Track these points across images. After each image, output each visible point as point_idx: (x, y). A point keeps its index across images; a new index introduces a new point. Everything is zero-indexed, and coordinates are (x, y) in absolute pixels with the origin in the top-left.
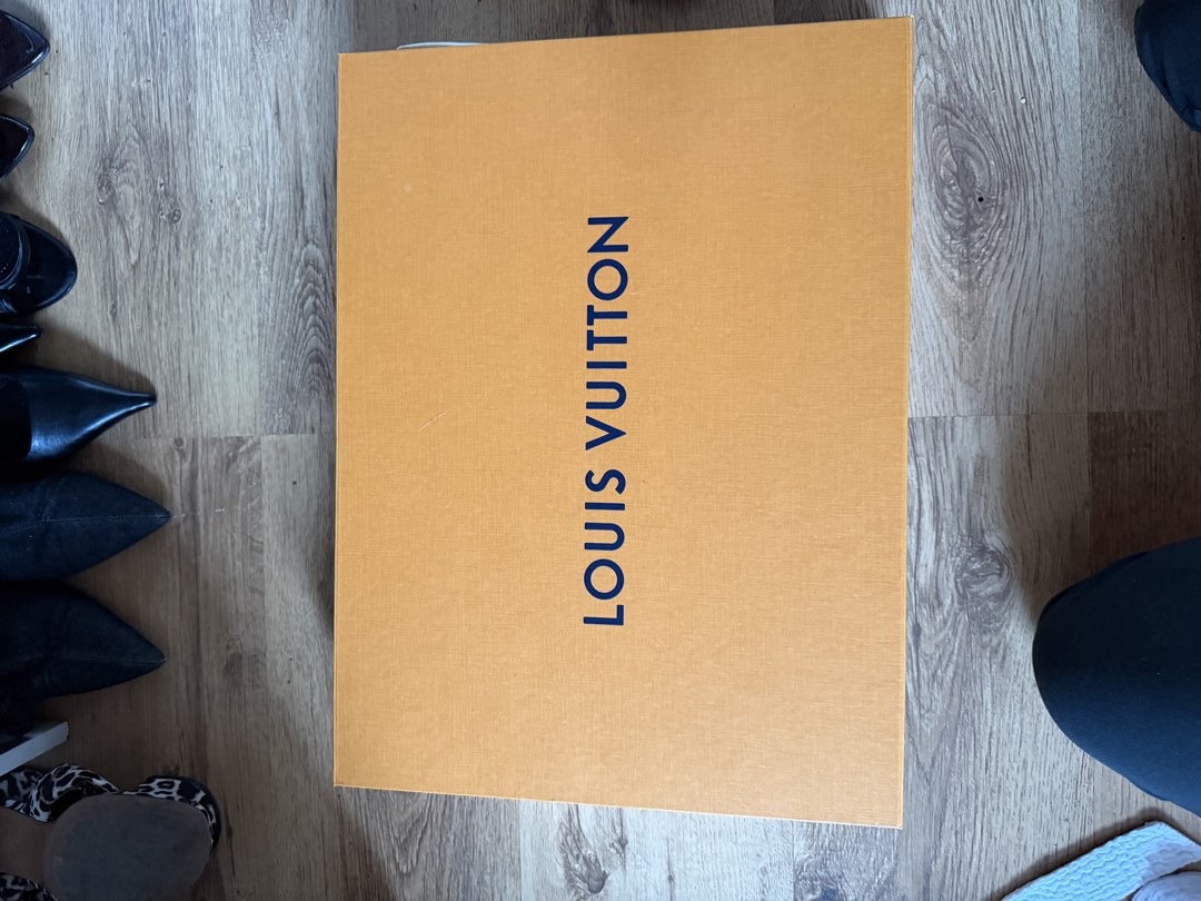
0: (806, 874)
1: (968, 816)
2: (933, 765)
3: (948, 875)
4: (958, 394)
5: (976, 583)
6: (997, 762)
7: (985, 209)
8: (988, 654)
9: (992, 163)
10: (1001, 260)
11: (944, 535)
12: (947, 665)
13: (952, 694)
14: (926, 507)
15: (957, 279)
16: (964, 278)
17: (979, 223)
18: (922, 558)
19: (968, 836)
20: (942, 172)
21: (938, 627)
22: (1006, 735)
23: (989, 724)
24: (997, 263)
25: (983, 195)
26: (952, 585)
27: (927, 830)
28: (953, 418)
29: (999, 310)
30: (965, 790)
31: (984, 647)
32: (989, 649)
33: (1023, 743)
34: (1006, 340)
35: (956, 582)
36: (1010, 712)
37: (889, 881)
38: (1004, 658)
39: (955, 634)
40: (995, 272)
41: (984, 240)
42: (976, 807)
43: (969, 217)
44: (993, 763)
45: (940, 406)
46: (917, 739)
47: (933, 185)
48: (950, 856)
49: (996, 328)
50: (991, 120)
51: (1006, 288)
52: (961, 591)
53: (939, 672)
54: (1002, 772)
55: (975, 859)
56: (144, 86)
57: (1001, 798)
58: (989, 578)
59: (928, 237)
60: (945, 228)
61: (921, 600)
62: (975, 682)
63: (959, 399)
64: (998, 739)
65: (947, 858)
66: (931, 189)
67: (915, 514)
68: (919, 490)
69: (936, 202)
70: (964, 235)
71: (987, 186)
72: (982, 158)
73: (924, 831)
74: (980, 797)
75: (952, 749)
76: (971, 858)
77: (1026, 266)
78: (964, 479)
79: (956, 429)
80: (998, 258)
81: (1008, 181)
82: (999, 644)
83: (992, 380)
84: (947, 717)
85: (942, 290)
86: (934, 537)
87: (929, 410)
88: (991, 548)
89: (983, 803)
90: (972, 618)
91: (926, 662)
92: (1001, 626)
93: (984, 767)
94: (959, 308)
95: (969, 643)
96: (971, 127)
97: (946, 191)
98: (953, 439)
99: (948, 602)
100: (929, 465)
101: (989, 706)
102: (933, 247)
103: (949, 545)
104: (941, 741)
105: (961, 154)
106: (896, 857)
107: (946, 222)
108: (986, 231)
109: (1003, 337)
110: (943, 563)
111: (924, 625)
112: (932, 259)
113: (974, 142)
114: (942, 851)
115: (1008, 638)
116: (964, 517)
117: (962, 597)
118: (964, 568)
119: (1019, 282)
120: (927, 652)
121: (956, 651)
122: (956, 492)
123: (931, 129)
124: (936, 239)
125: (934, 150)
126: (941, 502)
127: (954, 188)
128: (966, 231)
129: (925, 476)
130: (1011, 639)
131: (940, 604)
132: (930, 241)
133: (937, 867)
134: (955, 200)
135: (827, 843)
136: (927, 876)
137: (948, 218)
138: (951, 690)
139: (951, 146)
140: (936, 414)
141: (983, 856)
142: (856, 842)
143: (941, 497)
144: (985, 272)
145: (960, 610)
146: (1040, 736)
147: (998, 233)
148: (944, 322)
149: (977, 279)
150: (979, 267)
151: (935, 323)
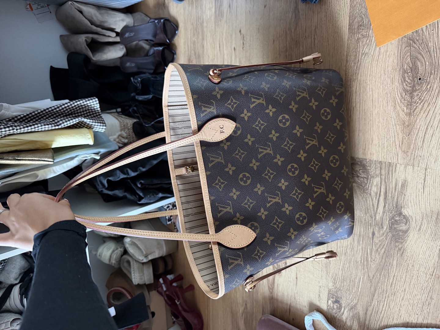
0: (332, 293)
1: (382, 298)
2: (373, 278)
3: (373, 312)
4: (400, 155)
5: (396, 224)
6: (395, 286)
7: (421, 83)
8: (397, 250)
9: (428, 63)
10: (425, 105)
11: (387, 205)
12: (382, 248)
13: (382, 258)
14: (382, 193)
15: (405, 111)
16: (408, 111)
17: (417, 89)
18: (378, 211)
19: (382, 304)
20: (405, 67)
21: (381, 235)
22: (400, 278)
23: (394, 272)
24: (423, 106)
25: (421, 77)
26: (387, 222)
27: (369, 296)
28: (396, 164)
29: (420, 126)
30: (382, 289)
31: (396, 247)
32: (398, 248)
33: (405, 283)
34: (422, 137)
35: (389, 222)
36: (402, 271)
37: (355, 306)
38: (403, 253)
39: (386, 239)
40: (421, 110)
41: (419, 96)
42: (386, 297)
43: (414, 86)
44: (394, 285)
45: (392, 159)
46: (369, 268)
47: (401, 72)
48: (375, 307)
49: (418, 133)
50: (430, 44)
51: (425, 117)
52: (390, 225)
53: (379, 250)
54: (396, 289)
55: (383, 312)
56: (195, 39)
57: (395, 297)
58: (402, 224)
59: (396, 93)
60: (403, 90)
61: (376, 224)
62: (391, 257)
63: (399, 158)
64: (397, 279)
65: (374, 308)
66: (400, 74)
67: (378, 195)
68: (380, 187)
69: (401, 79)
70: (411, 94)
71: (424, 73)
72: (423, 61)
73: (368, 296)
74: (387, 294)
75: (380, 275)
76: (382, 311)
77: (435, 108)
78: (397, 187)
79: (397, 168)
80: (423, 104)
81: (433, 72)
82: (402, 247)
83: (414, 152)
84: (380, 265)
85: (399, 115)
86: (384, 204)
87: (388, 159)
88: (404, 214)
89: (388, 296)
90: (393, 236)
91: (375, 245)
92: (403, 242)
93: (390, 285)
94: (404, 123)
95: (391, 243)
96: (420, 47)
97: (406, 75)
98: (395, 172)
99: (385, 228)
100: (385, 179)
101: (395, 267)
102: (397, 97)
103: (388, 209)
104: (377, 271)
105: (414, 59)
106: (358, 300)
107: (404, 88)
108: (420, 93)
109: (421, 136)
110: (385, 214)
111: (376, 233)
112: (397, 102)
113: (420, 54)
114: (373, 305)
115: (405, 247)
116: (395, 200)
117: (391, 228)
118: (393, 218)
119: (431, 115)
120: (376, 242)
121: (386, 245)
122: (393, 191)
123: (403, 49)
124: (399, 94)
125: (403, 58)
126: (388, 193)
127: (409, 74)
128: (411, 92)
129: (383, 183)
130: (406, 247)
131: (382, 228)
132: (397, 95)
133: (370, 309)
134: (409, 79)
135: (338, 287)
136: (367, 310)
137: (405, 86)
138: (383, 256)
139: (411, 56)
140: (390, 161)
141: (386, 312)
142: (346, 290)
143: (388, 191)
144: (417, 110)
145: (389, 232)
146: (412, 283)
147: (425, 94)
148: (398, 127)
149: (413, 112)
150: (415, 107)
151: (395, 128)
